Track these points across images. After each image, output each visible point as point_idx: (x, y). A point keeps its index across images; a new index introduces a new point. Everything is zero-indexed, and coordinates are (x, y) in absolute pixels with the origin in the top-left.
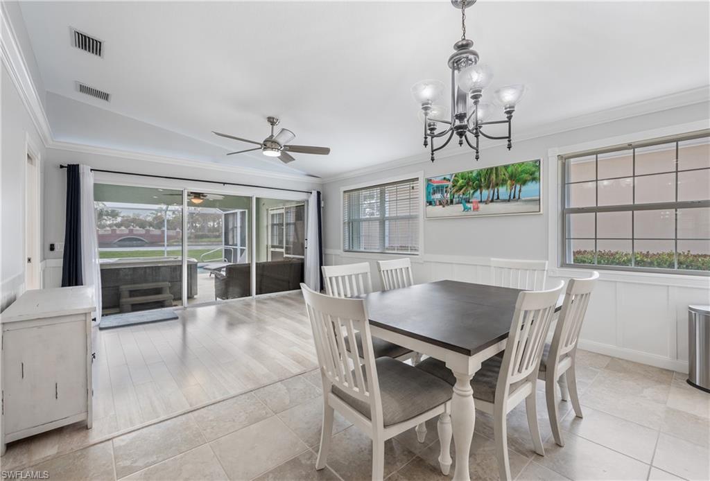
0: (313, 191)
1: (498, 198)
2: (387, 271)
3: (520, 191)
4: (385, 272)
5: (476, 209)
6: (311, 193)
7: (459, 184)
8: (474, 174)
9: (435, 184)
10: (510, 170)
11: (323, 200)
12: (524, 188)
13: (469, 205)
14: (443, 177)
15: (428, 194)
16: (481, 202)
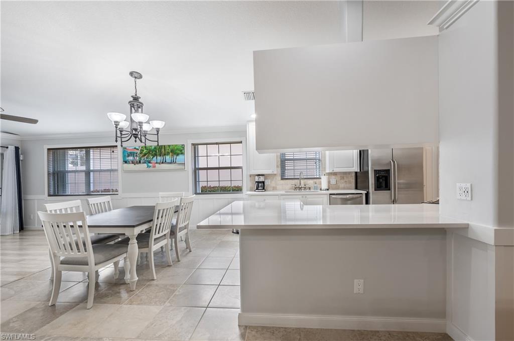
0: (9, 147)
1: (166, 161)
2: (94, 204)
3: (176, 159)
4: (93, 205)
5: (154, 167)
6: (7, 148)
7: (144, 152)
8: (153, 148)
9: (129, 151)
10: (171, 147)
11: (22, 154)
12: (178, 157)
13: (150, 165)
14: (134, 147)
15: (124, 157)
16: (157, 163)
